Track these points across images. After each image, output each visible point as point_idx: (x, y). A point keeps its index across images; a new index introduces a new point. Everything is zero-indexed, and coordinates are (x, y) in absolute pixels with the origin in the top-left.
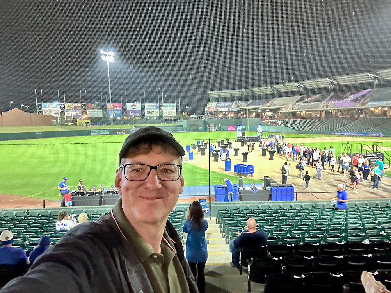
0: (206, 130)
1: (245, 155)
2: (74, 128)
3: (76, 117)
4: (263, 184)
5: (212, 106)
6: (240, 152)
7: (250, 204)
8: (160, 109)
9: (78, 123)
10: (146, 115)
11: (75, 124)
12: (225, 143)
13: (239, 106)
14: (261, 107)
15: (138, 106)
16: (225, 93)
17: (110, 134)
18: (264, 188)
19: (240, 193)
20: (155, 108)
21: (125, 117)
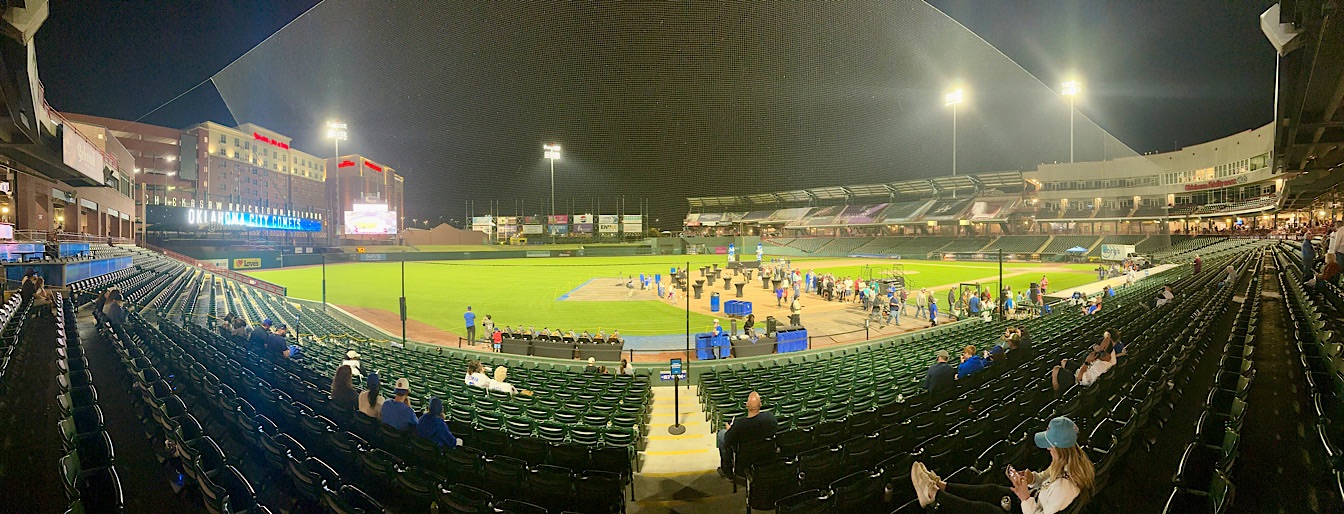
0: (684, 252)
1: (739, 287)
2: (507, 248)
3: (510, 235)
4: (766, 328)
5: (693, 219)
6: (732, 283)
7: (747, 361)
8: (620, 222)
9: (512, 242)
10: (600, 230)
11: (508, 243)
12: (712, 270)
13: (730, 220)
14: (761, 221)
15: (589, 218)
16: (712, 201)
17: (551, 256)
18: (767, 335)
19: (732, 344)
20: (612, 220)
21: (572, 234)
